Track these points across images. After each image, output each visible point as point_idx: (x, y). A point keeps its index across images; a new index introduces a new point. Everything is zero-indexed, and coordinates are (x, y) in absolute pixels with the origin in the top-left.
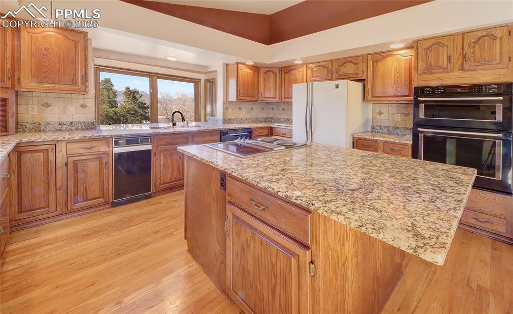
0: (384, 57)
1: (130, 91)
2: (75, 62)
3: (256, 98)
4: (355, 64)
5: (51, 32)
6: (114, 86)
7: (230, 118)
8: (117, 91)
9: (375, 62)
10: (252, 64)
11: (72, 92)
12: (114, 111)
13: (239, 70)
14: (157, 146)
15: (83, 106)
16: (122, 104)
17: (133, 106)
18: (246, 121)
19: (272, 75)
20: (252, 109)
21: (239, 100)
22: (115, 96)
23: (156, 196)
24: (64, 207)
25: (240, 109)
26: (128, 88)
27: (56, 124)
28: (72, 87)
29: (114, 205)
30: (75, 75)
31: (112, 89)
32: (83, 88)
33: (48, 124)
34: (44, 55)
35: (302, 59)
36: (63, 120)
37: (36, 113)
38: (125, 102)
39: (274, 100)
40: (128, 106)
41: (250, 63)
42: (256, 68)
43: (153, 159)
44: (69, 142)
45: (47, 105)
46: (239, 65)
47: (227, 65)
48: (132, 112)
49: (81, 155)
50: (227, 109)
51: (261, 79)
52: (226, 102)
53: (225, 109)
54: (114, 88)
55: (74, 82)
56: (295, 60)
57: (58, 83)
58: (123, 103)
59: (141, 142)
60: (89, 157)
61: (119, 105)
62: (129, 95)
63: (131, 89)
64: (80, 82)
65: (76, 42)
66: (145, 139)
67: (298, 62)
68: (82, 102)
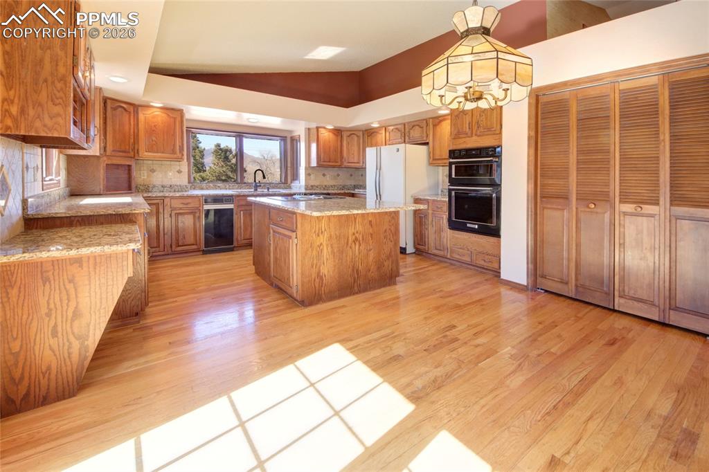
0: (441, 121)
1: (221, 149)
2: (174, 135)
3: (339, 164)
4: (421, 127)
5: (158, 113)
6: (200, 143)
7: (313, 184)
8: (204, 149)
9: (435, 126)
10: (332, 127)
11: (171, 160)
12: (201, 176)
13: (319, 134)
14: (239, 206)
15: (179, 172)
16: (211, 168)
17: (224, 169)
18: (331, 188)
19: (356, 138)
20: (338, 175)
21: (320, 165)
22: (202, 157)
23: (238, 250)
24: (169, 248)
25: (324, 175)
26: (218, 145)
27: (160, 187)
28: (172, 156)
29: (205, 253)
30: (174, 145)
31: (198, 148)
32: (180, 156)
33: (154, 186)
34: (154, 131)
35: (379, 122)
36: (164, 184)
37: (145, 177)
38: (215, 164)
39: (358, 165)
40: (218, 169)
41: (330, 127)
42: (338, 132)
43: (235, 217)
44: (172, 198)
45: (153, 171)
46: (320, 129)
47: (309, 129)
48: (223, 178)
49: (181, 209)
50: (309, 175)
51: (345, 143)
52: (308, 167)
53: (308, 175)
54: (200, 145)
55: (174, 152)
56: (372, 123)
57: (163, 153)
58: (212, 166)
59: (225, 201)
60: (186, 211)
61: (208, 168)
62: (220, 155)
63: (222, 146)
64: (178, 151)
65: (175, 118)
66: (228, 199)
67: (375, 125)
68: (178, 168)
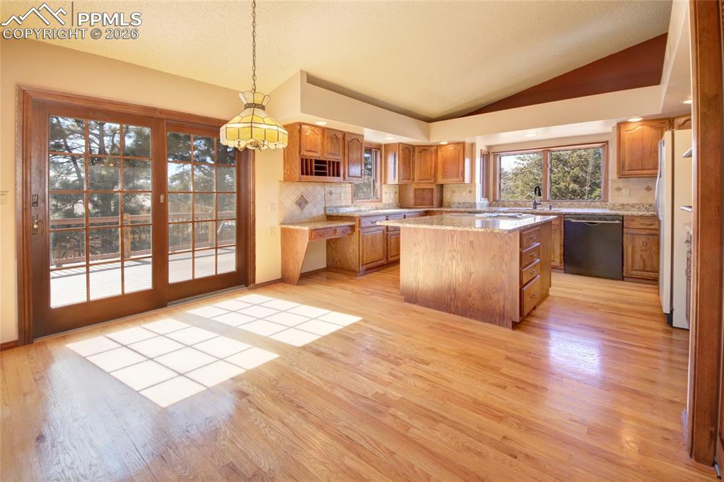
10: (640, 119)
13: (622, 132)
15: (470, 192)
33: (454, 203)
36: (460, 201)
37: (449, 197)
45: (454, 192)
46: (622, 126)
50: (619, 189)
53: (616, 190)
68: (469, 188)
